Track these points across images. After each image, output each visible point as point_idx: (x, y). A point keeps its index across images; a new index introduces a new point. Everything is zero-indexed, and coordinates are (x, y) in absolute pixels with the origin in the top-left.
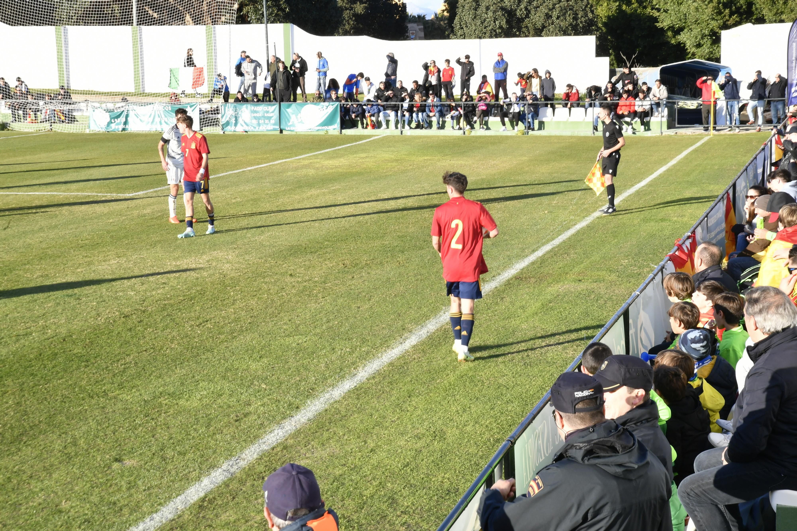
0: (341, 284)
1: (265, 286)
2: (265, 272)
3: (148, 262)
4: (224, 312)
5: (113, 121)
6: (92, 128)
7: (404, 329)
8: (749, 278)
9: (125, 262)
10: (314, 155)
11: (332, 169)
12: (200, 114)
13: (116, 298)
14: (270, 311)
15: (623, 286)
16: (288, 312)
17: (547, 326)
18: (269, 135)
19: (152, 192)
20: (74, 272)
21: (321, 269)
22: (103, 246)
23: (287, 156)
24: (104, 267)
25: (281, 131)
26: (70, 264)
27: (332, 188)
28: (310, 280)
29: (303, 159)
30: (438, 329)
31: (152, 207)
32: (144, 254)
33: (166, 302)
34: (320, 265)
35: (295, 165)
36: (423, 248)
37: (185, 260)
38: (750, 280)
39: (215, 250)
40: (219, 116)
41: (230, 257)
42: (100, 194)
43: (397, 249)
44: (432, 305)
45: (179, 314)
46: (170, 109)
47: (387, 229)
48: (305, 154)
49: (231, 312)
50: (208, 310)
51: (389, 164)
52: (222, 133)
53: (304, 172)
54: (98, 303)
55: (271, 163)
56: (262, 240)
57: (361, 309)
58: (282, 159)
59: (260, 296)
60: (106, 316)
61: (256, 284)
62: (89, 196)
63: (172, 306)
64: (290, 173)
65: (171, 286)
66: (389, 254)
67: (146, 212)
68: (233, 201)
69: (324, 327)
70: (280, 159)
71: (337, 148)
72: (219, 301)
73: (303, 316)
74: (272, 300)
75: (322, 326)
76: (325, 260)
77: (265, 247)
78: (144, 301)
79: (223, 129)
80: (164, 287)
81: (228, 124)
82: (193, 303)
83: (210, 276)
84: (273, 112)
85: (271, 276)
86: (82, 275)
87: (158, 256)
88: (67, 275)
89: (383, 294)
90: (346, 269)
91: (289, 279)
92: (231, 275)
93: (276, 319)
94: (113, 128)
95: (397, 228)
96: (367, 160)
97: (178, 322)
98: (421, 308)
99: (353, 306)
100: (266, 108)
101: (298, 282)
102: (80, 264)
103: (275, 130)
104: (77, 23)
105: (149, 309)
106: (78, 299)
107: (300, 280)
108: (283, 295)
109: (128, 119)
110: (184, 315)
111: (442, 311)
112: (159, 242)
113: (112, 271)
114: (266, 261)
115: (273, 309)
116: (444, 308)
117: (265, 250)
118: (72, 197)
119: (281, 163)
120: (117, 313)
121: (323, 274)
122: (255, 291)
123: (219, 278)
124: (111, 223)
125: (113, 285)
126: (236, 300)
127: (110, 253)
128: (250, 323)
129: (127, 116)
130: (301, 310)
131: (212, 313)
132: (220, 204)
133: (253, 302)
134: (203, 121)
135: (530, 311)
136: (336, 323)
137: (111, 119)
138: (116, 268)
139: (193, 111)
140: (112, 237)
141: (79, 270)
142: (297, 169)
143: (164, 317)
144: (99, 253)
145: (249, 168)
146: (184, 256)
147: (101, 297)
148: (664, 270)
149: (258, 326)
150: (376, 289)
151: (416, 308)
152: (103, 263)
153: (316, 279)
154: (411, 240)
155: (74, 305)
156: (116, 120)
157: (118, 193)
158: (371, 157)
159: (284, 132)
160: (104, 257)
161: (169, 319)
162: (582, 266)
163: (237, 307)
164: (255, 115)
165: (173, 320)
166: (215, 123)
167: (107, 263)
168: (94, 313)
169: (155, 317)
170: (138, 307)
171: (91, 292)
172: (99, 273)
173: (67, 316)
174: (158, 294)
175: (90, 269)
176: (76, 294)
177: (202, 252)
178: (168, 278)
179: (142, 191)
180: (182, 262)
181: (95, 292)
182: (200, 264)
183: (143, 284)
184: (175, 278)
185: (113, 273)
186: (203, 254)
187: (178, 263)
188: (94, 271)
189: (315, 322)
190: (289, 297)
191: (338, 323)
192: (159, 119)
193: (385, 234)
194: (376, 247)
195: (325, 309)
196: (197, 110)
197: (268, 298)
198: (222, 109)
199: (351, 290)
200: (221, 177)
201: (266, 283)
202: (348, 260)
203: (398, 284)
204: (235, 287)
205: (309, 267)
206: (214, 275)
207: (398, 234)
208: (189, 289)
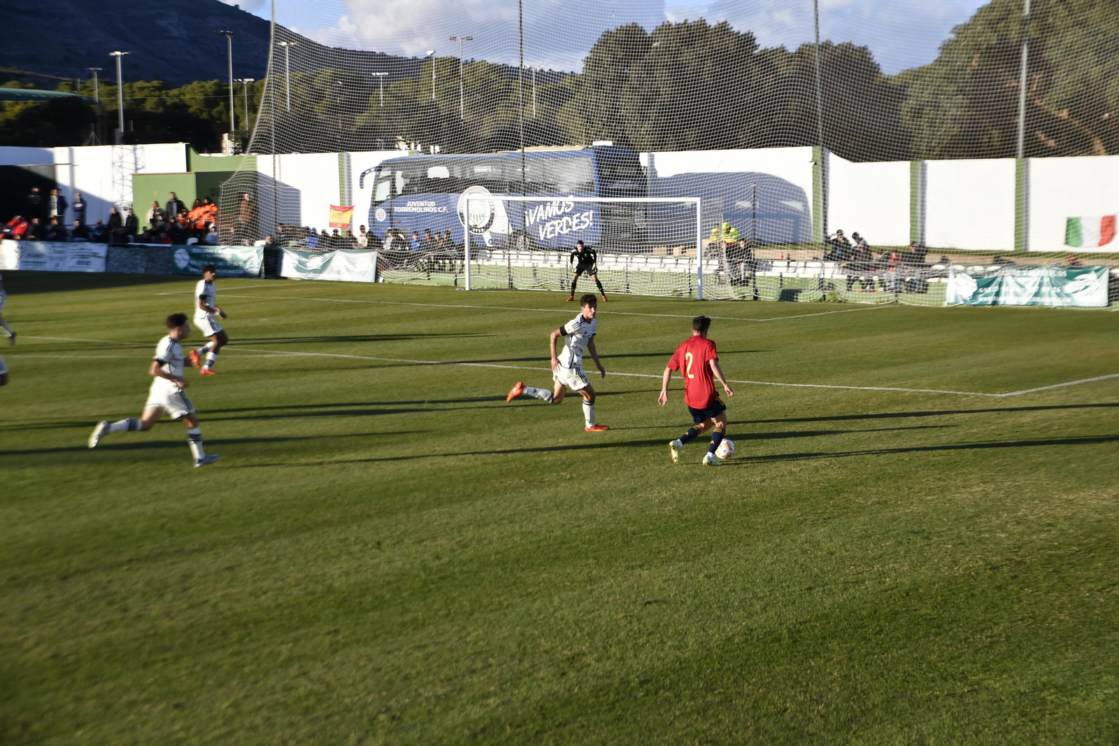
3: (1027, 493)
5: (980, 291)
6: (951, 301)
9: (994, 490)
12: (1110, 282)
13: (980, 541)
19: (1033, 393)
20: (922, 500)
22: (963, 467)
24: (964, 496)
31: (1034, 414)
32: (1021, 481)
33: (1052, 552)
37: (1082, 494)
42: (960, 393)
45: (1072, 570)
46: (1065, 275)
54: (954, 545)
60: (965, 566)
62: (945, 394)
63: (1060, 558)
65: (1061, 529)
67: (1025, 421)
78: (1020, 548)
80: (1049, 531)
82: (1093, 557)
86: (932, 505)
87: (1042, 484)
88: (912, 504)
94: (981, 300)
97: (1069, 583)
102: (930, 489)
104: (940, 157)
105: (1027, 560)
106: (928, 538)
109: (1002, 288)
110: (1079, 572)
112: (1042, 464)
113: (975, 502)
118: (922, 395)
120: (981, 563)
124: (975, 433)
125: (976, 523)
127: (972, 476)
129: (1000, 285)
134: (1113, 293)
137: (979, 287)
138: (981, 498)
139: (1098, 277)
141: (929, 498)
143: (1049, 574)
144: (957, 475)
146: (1080, 487)
147: (959, 537)
152: (963, 490)
155: (921, 546)
156: (985, 289)
157: (986, 393)
160: (965, 481)
161: (1056, 577)
165: (1062, 579)
167: (969, 490)
168: (948, 560)
169: (1036, 573)
170: (1011, 556)
171: (944, 529)
172: (956, 504)
173: (912, 561)
174: (1041, 539)
175: (944, 497)
176: (924, 531)
177: (1106, 482)
178: (1055, 518)
179: (1021, 390)
180: (1076, 496)
181: (950, 530)
182: (1104, 500)
183: (1018, 523)
184: (1066, 518)
185: (976, 505)
186: (1109, 485)
187: (1071, 497)
188: (950, 500)
192: (1048, 288)
196: (1105, 277)
208: (1087, 536)
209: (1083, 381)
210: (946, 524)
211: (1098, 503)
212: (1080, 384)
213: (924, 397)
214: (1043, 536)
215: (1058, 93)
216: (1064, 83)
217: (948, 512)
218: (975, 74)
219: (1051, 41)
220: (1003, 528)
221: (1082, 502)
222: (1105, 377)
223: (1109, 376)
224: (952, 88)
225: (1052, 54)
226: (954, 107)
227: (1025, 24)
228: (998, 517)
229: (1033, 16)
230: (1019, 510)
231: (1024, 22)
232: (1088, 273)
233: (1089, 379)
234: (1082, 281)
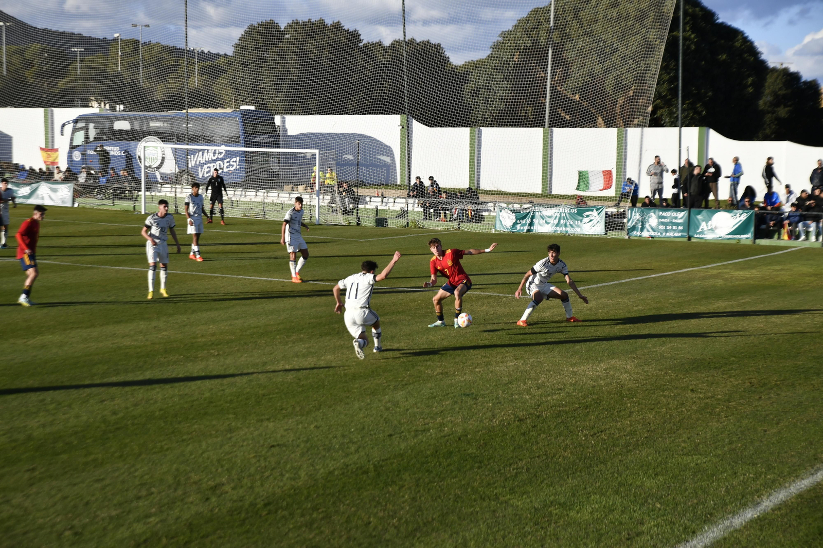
0: (746, 404)
1: (664, 400)
2: (665, 385)
3: (545, 366)
4: (619, 423)
5: (518, 222)
6: (497, 228)
7: (816, 459)
9: (523, 364)
10: (724, 265)
11: (742, 280)
12: (606, 217)
13: (512, 401)
14: (668, 426)
16: (687, 429)
18: (677, 242)
20: (472, 372)
21: (726, 386)
23: (695, 264)
24: (501, 369)
25: (689, 238)
26: (469, 363)
27: (742, 301)
28: (712, 397)
29: (711, 268)
31: (552, 311)
32: (542, 358)
33: (561, 409)
34: (724, 382)
35: (702, 274)
37: (582, 367)
39: (613, 358)
40: (625, 220)
41: (629, 367)
43: (812, 371)
45: (574, 422)
46: (576, 212)
47: (801, 349)
48: (714, 263)
49: (627, 424)
50: (603, 420)
51: (808, 278)
52: (627, 237)
53: (712, 282)
54: (493, 404)
55: (676, 272)
56: (664, 351)
57: (768, 432)
58: (689, 268)
59: (658, 410)
60: (501, 418)
61: (654, 397)
62: (491, 296)
63: (566, 413)
64: (696, 283)
65: (567, 393)
66: (802, 376)
67: (545, 315)
68: (635, 308)
69: (726, 449)
70: (686, 268)
71: (749, 258)
72: (615, 412)
73: (704, 435)
74: (671, 416)
75: (724, 447)
76: (730, 377)
77: (666, 358)
78: (539, 406)
79: (628, 234)
80: (560, 393)
81: (633, 228)
82: (588, 412)
83: (607, 384)
84: (681, 218)
85: (671, 389)
86: (479, 375)
87: (556, 361)
88: (465, 374)
89: (793, 419)
90: (753, 389)
91: (689, 394)
92: (629, 386)
93: (673, 435)
94: (518, 228)
95: (812, 348)
96: (782, 273)
97: (572, 430)
99: (759, 429)
100: (675, 213)
101: (699, 398)
102: (478, 364)
103: (682, 237)
104: (491, 125)
105: (544, 414)
106: (475, 399)
107: (701, 396)
108: (682, 411)
109: (534, 220)
110: (578, 423)
113: (509, 373)
114: (666, 373)
115: (671, 425)
117: (666, 362)
119: (687, 271)
120: (512, 416)
121: (727, 392)
122: (653, 404)
123: (616, 388)
125: (509, 388)
126: (633, 412)
127: (508, 354)
128: (646, 437)
129: (533, 218)
130: (702, 428)
131: (607, 423)
132: (621, 311)
133: (650, 416)
134: (609, 225)
136: (740, 445)
137: (517, 220)
138: (513, 371)
139: (598, 214)
141: (477, 370)
142: (704, 278)
143: (558, 424)
144: (497, 353)
145: (654, 276)
146: (582, 362)
147: (497, 398)
149: (655, 441)
150: (785, 413)
152: (501, 365)
153: (720, 396)
155: (470, 405)
156: (521, 221)
158: (787, 269)
159: (693, 240)
160: (502, 358)
161: (563, 426)
163: (634, 419)
164: (663, 220)
165: (567, 428)
166: (621, 227)
167: (505, 364)
168: (489, 414)
169: (549, 423)
170: (532, 411)
171: (487, 392)
172: (496, 374)
173: (463, 415)
174: (554, 400)
175: (488, 369)
176: (473, 394)
178: (564, 384)
180: (579, 368)
181: (491, 393)
182: (597, 371)
183: (538, 388)
184: (571, 384)
185: (510, 375)
186: (601, 361)
187: (575, 369)
188: (492, 371)
189: (716, 443)
190: (689, 413)
191: (742, 446)
192: (565, 221)
193: (798, 353)
194: (788, 367)
195: (728, 429)
196: (603, 213)
197: (667, 413)
198: (629, 214)
199: (758, 411)
200: (623, 283)
201: (665, 397)
202: (755, 378)
203: (811, 409)
204: (632, 398)
205: (713, 383)
206: (611, 384)
207: (814, 354)
208: (585, 397)
209: (586, 287)
210: (488, 389)
211: (593, 373)
213: (476, 297)
214: (555, 397)
215: (571, 83)
216: (577, 75)
217: (490, 380)
218: (516, 66)
219: (568, 45)
220: (528, 392)
221: (583, 373)
222: (601, 285)
223: (603, 284)
224: (500, 76)
225: (570, 55)
226: (501, 90)
227: (550, 33)
228: (525, 383)
229: (556, 27)
230: (539, 379)
231: (549, 31)
232: (592, 210)
233: (590, 287)
234: (588, 216)
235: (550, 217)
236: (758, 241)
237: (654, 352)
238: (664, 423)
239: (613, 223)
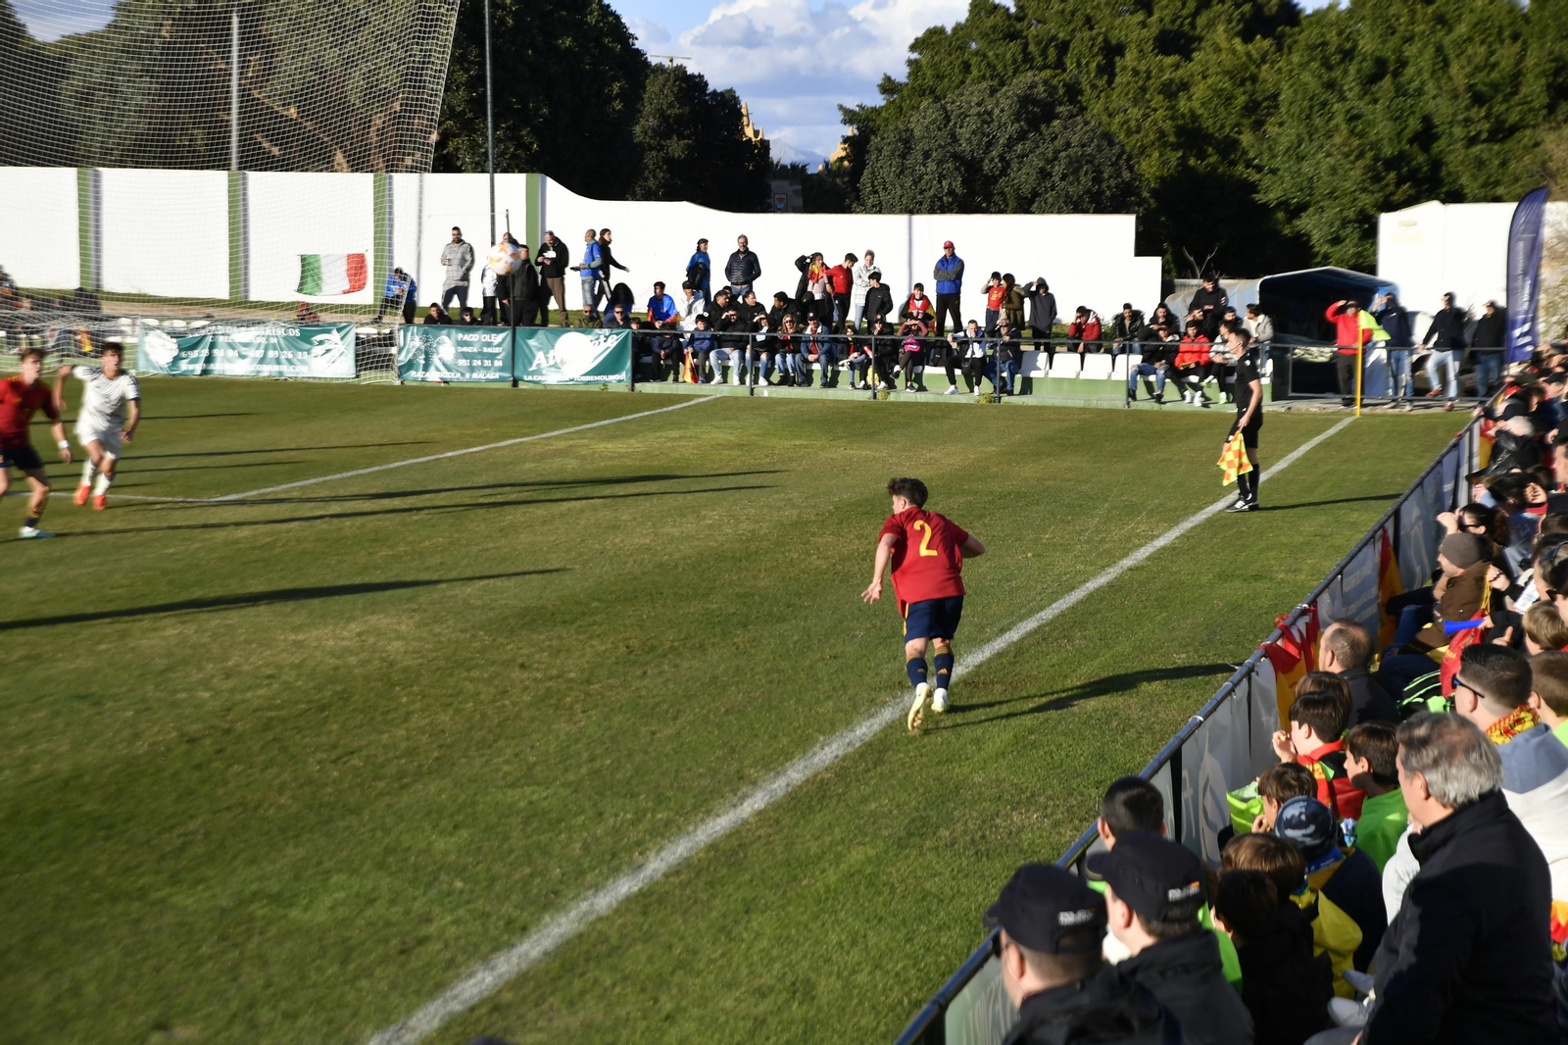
0: (620, 686)
1: (471, 687)
2: (471, 659)
3: (241, 634)
4: (386, 735)
5: (183, 355)
6: (142, 369)
7: (741, 778)
8: (1420, 696)
9: (196, 631)
10: (578, 432)
11: (612, 458)
12: (357, 344)
13: (174, 704)
14: (478, 735)
15: (1174, 705)
16: (513, 738)
17: (1023, 780)
18: (492, 390)
19: (254, 496)
21: (583, 655)
24: (153, 642)
25: (515, 383)
28: (558, 677)
29: (556, 438)
30: (807, 781)
32: (235, 617)
33: (273, 714)
34: (580, 647)
35: (539, 450)
36: (785, 620)
37: (315, 632)
38: (1421, 700)
39: (373, 613)
40: (394, 350)
41: (403, 627)
43: (735, 620)
44: (799, 732)
45: (298, 737)
46: (298, 334)
47: (715, 580)
48: (562, 428)
49: (401, 736)
50: (355, 731)
51: (726, 452)
52: (398, 382)
53: (557, 463)
54: (138, 712)
55: (492, 446)
57: (658, 735)
58: (515, 437)
59: (460, 706)
60: (151, 740)
61: (452, 681)
62: (130, 500)
63: (283, 720)
64: (528, 466)
65: (285, 683)
66: (718, 629)
69: (584, 770)
70: (510, 438)
71: (623, 418)
72: (377, 714)
73: (543, 748)
74: (483, 715)
75: (580, 768)
76: (591, 638)
77: (473, 608)
78: (229, 710)
79: (399, 376)
80: (271, 684)
81: (410, 365)
82: (327, 717)
83: (363, 663)
84: (499, 345)
85: (483, 666)
86: (107, 657)
88: (78, 656)
89: (702, 708)
90: (632, 657)
91: (517, 674)
92: (405, 663)
93: (489, 752)
94: (184, 368)
95: (735, 578)
96: (682, 443)
97: (294, 754)
98: (776, 736)
99: (643, 730)
100: (487, 336)
101: (535, 680)
103: (501, 380)
104: (121, 163)
105: (239, 726)
106: (97, 704)
107: (539, 675)
108: (504, 706)
109: (216, 352)
110: (307, 739)
111: (818, 745)
113: (168, 650)
114: (474, 636)
115: (484, 732)
116: (822, 738)
117: (474, 616)
119: (512, 445)
120: (174, 734)
121: (586, 666)
122: (451, 696)
123: (380, 669)
124: (172, 554)
125: (168, 678)
126: (412, 713)
128: (437, 759)
129: (212, 346)
130: (540, 736)
131: (362, 736)
133: (444, 718)
134: (362, 360)
135: (990, 748)
136: (608, 762)
137: (181, 349)
138: (177, 645)
139: (342, 339)
140: (171, 583)
141: (103, 647)
142: (542, 457)
143: (267, 743)
145: (449, 454)
146: (313, 623)
147: (143, 700)
148: (1253, 674)
149: (453, 764)
150: (689, 698)
151: (766, 737)
152: (152, 635)
153: (572, 675)
154: (761, 603)
155: (89, 716)
156: (190, 353)
157: (188, 497)
158: (691, 437)
159: (522, 386)
161: (277, 747)
162: (1096, 663)
163: (414, 726)
164: (465, 349)
165: (284, 749)
166: (385, 363)
167: (161, 633)
168: (127, 733)
169: (250, 743)
170: (215, 722)
171: (123, 690)
172: (142, 654)
173: (74, 737)
174: (258, 697)
176: (93, 694)
177: (347, 615)
178: (279, 667)
179: (237, 493)
180: (308, 635)
181: (131, 690)
182: (343, 639)
183: (228, 676)
184: (293, 666)
185: (170, 654)
186: (350, 619)
187: (300, 637)
189: (566, 760)
190: (517, 708)
191: (612, 763)
192: (276, 353)
193: (710, 589)
194: (693, 614)
195: (587, 734)
196: (351, 338)
197: (475, 711)
198: (400, 337)
199: (640, 697)
200: (392, 469)
201: (472, 680)
202: (636, 638)
203: (733, 688)
204: (411, 686)
205: (559, 651)
206: (369, 661)
207: (737, 590)
208: (319, 689)
209: (321, 479)
210: (126, 683)
211: (336, 643)
212: (317, 484)
214: (260, 692)
215: (279, 84)
216: (291, 68)
217: (129, 665)
218: (167, 47)
219: (271, 9)
220: (205, 683)
221: (315, 644)
222: (350, 474)
223: (354, 473)
224: (134, 66)
225: (272, 28)
226: (138, 94)
228: (201, 669)
230: (226, 660)
232: (329, 332)
233: (328, 478)
234: (321, 343)
235: (246, 345)
236: (639, 386)
237: (453, 597)
238: (470, 729)
239: (371, 354)
